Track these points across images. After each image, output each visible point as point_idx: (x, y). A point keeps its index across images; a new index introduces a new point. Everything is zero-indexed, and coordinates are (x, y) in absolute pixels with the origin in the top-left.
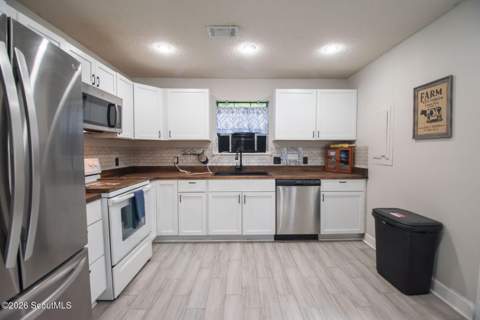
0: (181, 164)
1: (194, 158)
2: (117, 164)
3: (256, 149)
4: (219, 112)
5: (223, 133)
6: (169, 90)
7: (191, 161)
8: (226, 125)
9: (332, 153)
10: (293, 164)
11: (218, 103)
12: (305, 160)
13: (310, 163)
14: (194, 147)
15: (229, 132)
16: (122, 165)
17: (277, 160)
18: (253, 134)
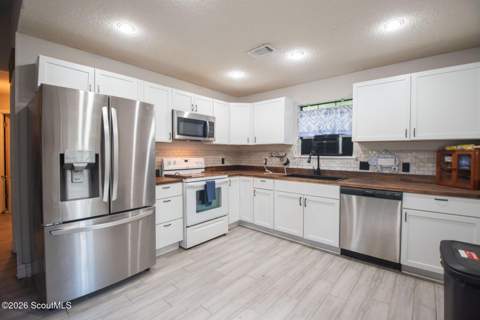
0: (268, 165)
1: (278, 159)
2: (223, 162)
3: (340, 151)
4: (301, 116)
5: (305, 137)
6: (256, 104)
7: (275, 162)
8: (309, 128)
9: (448, 159)
10: (387, 172)
11: (302, 107)
12: (406, 167)
13: (413, 171)
14: (280, 150)
15: (311, 135)
16: (227, 164)
17: (364, 165)
18: (338, 136)
